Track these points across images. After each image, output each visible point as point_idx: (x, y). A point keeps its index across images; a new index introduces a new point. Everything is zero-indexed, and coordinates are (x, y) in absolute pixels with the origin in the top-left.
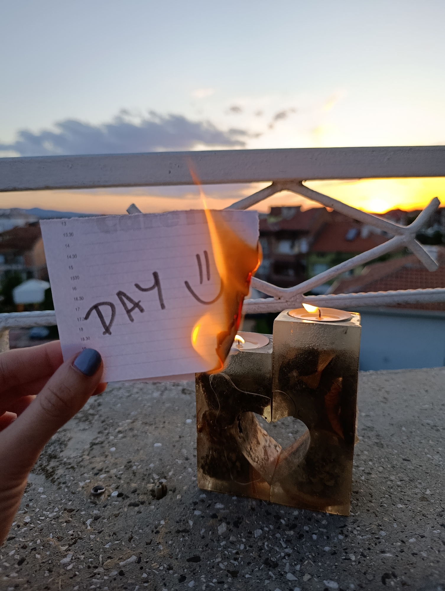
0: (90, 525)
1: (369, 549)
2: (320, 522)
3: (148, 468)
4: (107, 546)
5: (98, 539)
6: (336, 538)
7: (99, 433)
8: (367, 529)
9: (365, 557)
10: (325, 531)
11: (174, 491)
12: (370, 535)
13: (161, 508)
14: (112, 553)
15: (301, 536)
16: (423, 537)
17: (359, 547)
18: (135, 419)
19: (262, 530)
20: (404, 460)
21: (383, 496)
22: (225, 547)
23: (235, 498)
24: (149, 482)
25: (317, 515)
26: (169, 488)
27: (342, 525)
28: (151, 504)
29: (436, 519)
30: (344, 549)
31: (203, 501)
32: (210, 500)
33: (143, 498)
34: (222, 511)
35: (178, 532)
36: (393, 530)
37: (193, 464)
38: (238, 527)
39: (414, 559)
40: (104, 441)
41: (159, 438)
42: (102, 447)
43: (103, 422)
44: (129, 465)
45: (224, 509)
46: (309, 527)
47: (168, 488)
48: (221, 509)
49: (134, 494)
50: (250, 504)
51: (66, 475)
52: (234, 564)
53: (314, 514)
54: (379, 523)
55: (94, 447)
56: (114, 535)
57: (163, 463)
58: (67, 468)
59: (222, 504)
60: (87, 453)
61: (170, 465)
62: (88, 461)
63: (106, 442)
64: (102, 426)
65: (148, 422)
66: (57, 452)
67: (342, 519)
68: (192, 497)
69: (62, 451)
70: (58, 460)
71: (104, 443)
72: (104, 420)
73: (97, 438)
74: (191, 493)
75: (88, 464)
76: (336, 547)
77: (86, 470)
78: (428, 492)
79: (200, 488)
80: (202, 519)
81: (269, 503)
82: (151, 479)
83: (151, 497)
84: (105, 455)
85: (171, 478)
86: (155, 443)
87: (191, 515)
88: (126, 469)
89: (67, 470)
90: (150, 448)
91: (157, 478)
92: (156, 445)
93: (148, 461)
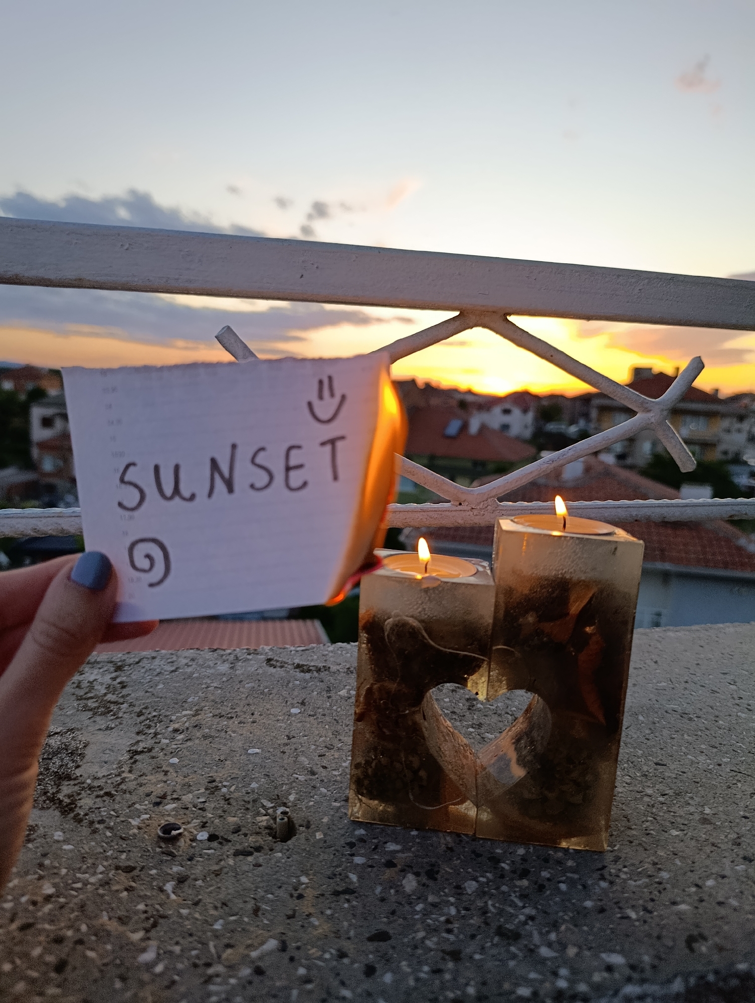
0: (174, 893)
1: (652, 900)
2: (563, 864)
3: (249, 791)
4: (217, 926)
5: (197, 915)
6: (596, 887)
7: (138, 733)
8: (639, 870)
9: (650, 912)
10: (576, 876)
11: (308, 827)
12: (646, 879)
13: (294, 856)
14: (231, 938)
15: (541, 888)
16: (723, 877)
17: (636, 897)
18: (197, 710)
19: (477, 881)
20: (657, 764)
21: (645, 819)
22: (426, 914)
23: (414, 833)
24: (258, 814)
25: (555, 852)
26: (297, 822)
27: (600, 866)
28: (274, 850)
29: (732, 850)
30: (616, 903)
31: (362, 840)
32: (375, 838)
33: (256, 842)
34: (400, 855)
35: (337, 893)
36: (678, 870)
37: (326, 781)
38: (436, 879)
39: (722, 911)
40: (153, 748)
41: (253, 740)
42: (153, 757)
43: (140, 714)
44: (213, 787)
45: (402, 851)
46: (549, 872)
47: (295, 822)
48: (398, 852)
49: (238, 835)
50: (443, 841)
51: (100, 808)
52: (448, 940)
53: (551, 852)
54: (654, 860)
55: (137, 757)
56: (225, 907)
57: (273, 781)
58: (98, 797)
59: (397, 843)
60: (128, 769)
61: (286, 784)
62: (133, 782)
63: (157, 749)
64: (140, 723)
65: (223, 713)
66: (69, 768)
67: (596, 857)
68: (343, 835)
69: (78, 767)
70: (76, 782)
71: (153, 751)
72: (141, 712)
73: (138, 742)
74: (339, 829)
75: (135, 787)
76: (601, 900)
77: (134, 798)
78: (707, 811)
79: (352, 819)
80: (370, 869)
81: (474, 839)
82: (260, 809)
83: (270, 838)
84: (163, 771)
85: (296, 806)
86: (248, 748)
87: (349, 864)
88: (209, 794)
89: (99, 799)
90: (242, 757)
91: (271, 807)
92: (251, 751)
93: (244, 778)
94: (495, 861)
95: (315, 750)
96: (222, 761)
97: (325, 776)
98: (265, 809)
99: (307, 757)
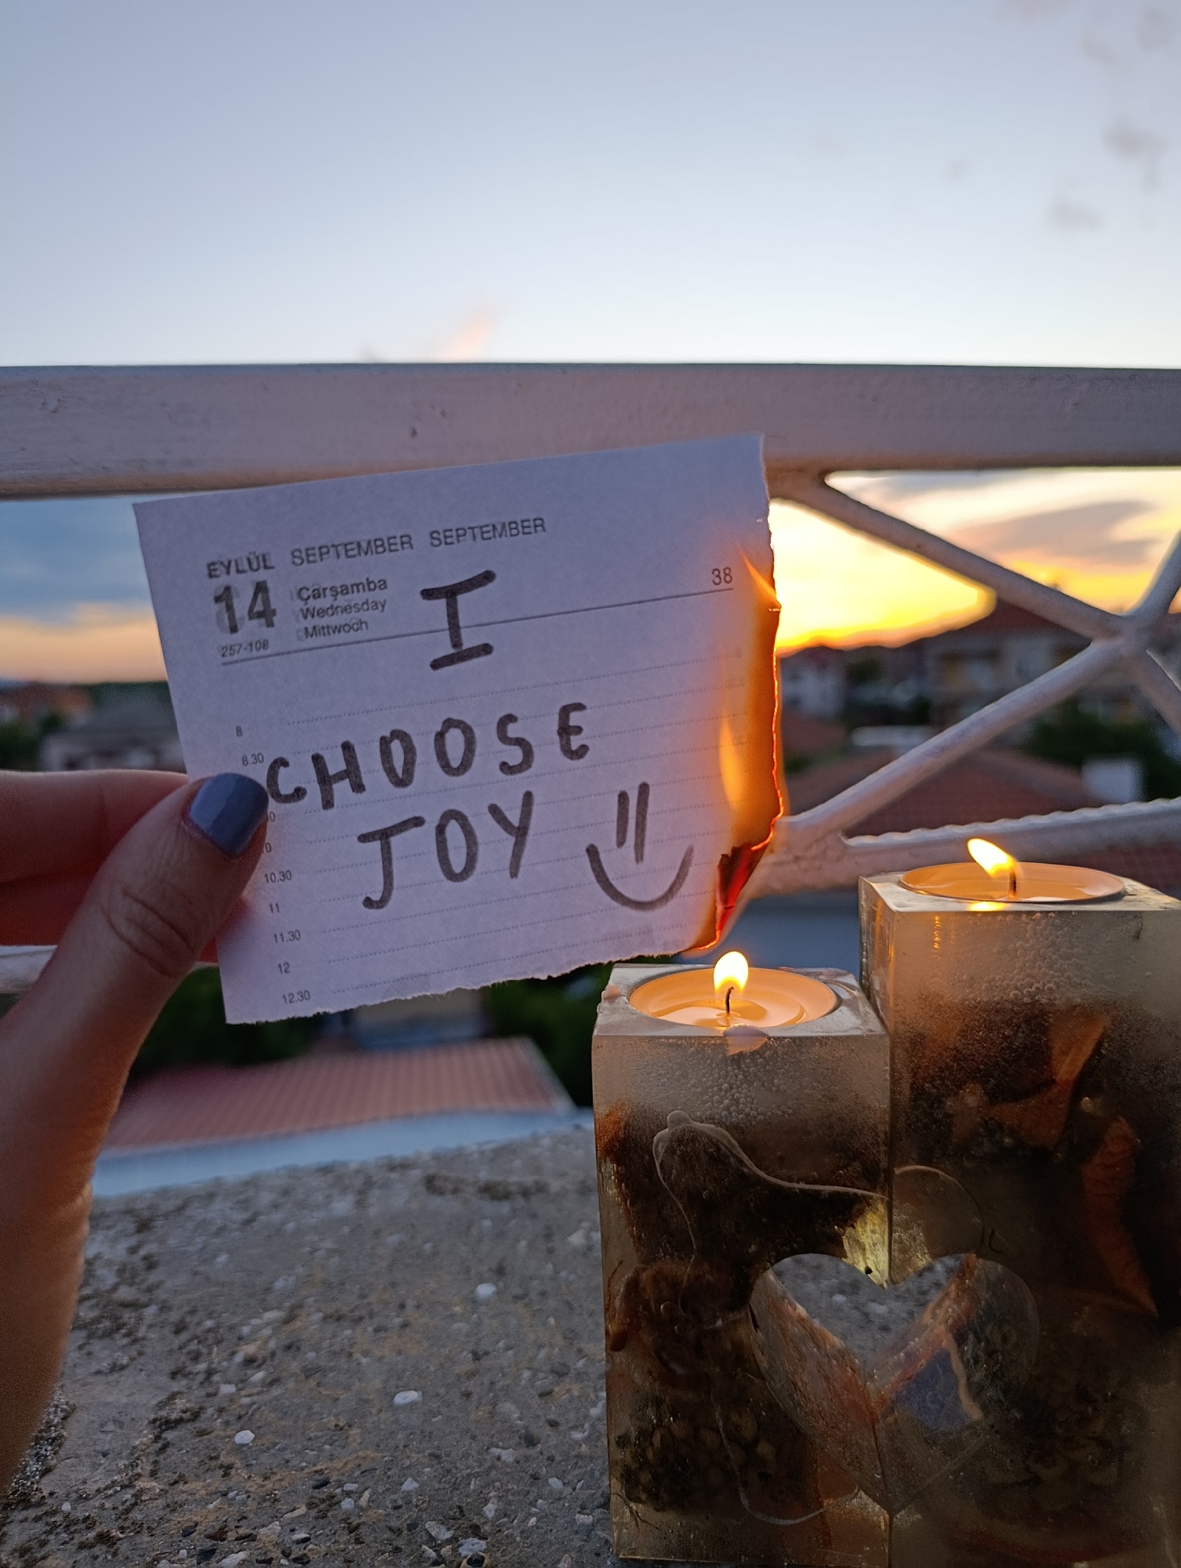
3: (400, 1502)
7: (174, 1375)
18: (293, 1308)
24: (422, 1561)
37: (558, 1458)
40: (202, 1409)
41: (404, 1371)
42: (202, 1433)
43: (179, 1328)
55: (170, 1435)
57: (449, 1471)
58: (82, 1546)
60: (149, 1468)
61: (477, 1475)
62: (159, 1501)
63: (210, 1411)
64: (180, 1348)
65: (344, 1310)
66: (27, 1478)
69: (47, 1471)
70: (39, 1512)
71: (203, 1416)
72: (182, 1321)
73: (173, 1396)
75: (161, 1513)
77: (160, 1543)
79: (621, 1556)
82: (425, 1547)
84: (221, 1467)
85: (499, 1531)
86: (394, 1390)
88: (317, 1518)
89: (85, 1553)
90: (383, 1416)
91: (447, 1539)
92: (401, 1398)
93: (389, 1469)
95: (532, 1380)
96: (341, 1429)
97: (556, 1447)
98: (434, 1547)
99: (515, 1402)
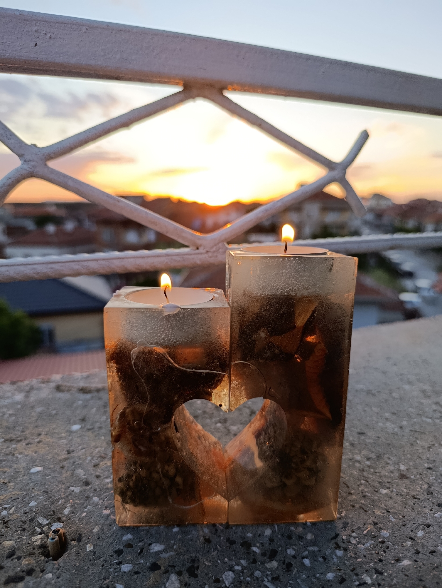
1: (381, 561)
2: (304, 538)
3: (28, 511)
6: (334, 557)
8: (365, 532)
9: (381, 573)
10: (316, 549)
11: (79, 540)
12: (372, 540)
13: (64, 574)
15: (289, 567)
16: (428, 526)
17: (368, 561)
19: (233, 571)
21: (359, 482)
23: (176, 529)
24: (34, 533)
25: (296, 528)
27: (334, 535)
28: (45, 571)
29: (428, 499)
31: (129, 545)
32: (140, 541)
33: (29, 564)
34: (163, 555)
36: (394, 526)
37: (98, 490)
38: (196, 576)
41: (36, 459)
46: (293, 549)
47: (68, 536)
48: (161, 552)
49: (12, 560)
50: (201, 533)
53: (292, 528)
54: (374, 521)
57: (50, 497)
59: (161, 543)
65: (14, 437)
67: (329, 526)
68: (111, 543)
74: (108, 537)
76: (340, 570)
78: (402, 467)
79: (119, 525)
80: (136, 576)
81: (227, 526)
82: (36, 528)
83: (43, 558)
85: (70, 519)
86: (31, 467)
87: (116, 574)
90: (25, 477)
91: (46, 524)
92: (33, 470)
93: (24, 498)
94: (247, 545)
95: (91, 461)
96: (5, 484)
97: (98, 485)
98: (41, 527)
99: (83, 469)
